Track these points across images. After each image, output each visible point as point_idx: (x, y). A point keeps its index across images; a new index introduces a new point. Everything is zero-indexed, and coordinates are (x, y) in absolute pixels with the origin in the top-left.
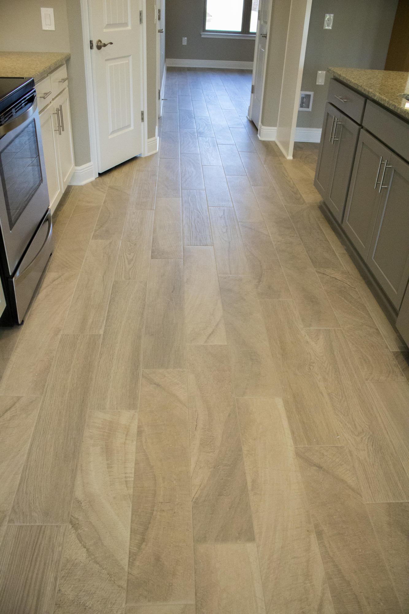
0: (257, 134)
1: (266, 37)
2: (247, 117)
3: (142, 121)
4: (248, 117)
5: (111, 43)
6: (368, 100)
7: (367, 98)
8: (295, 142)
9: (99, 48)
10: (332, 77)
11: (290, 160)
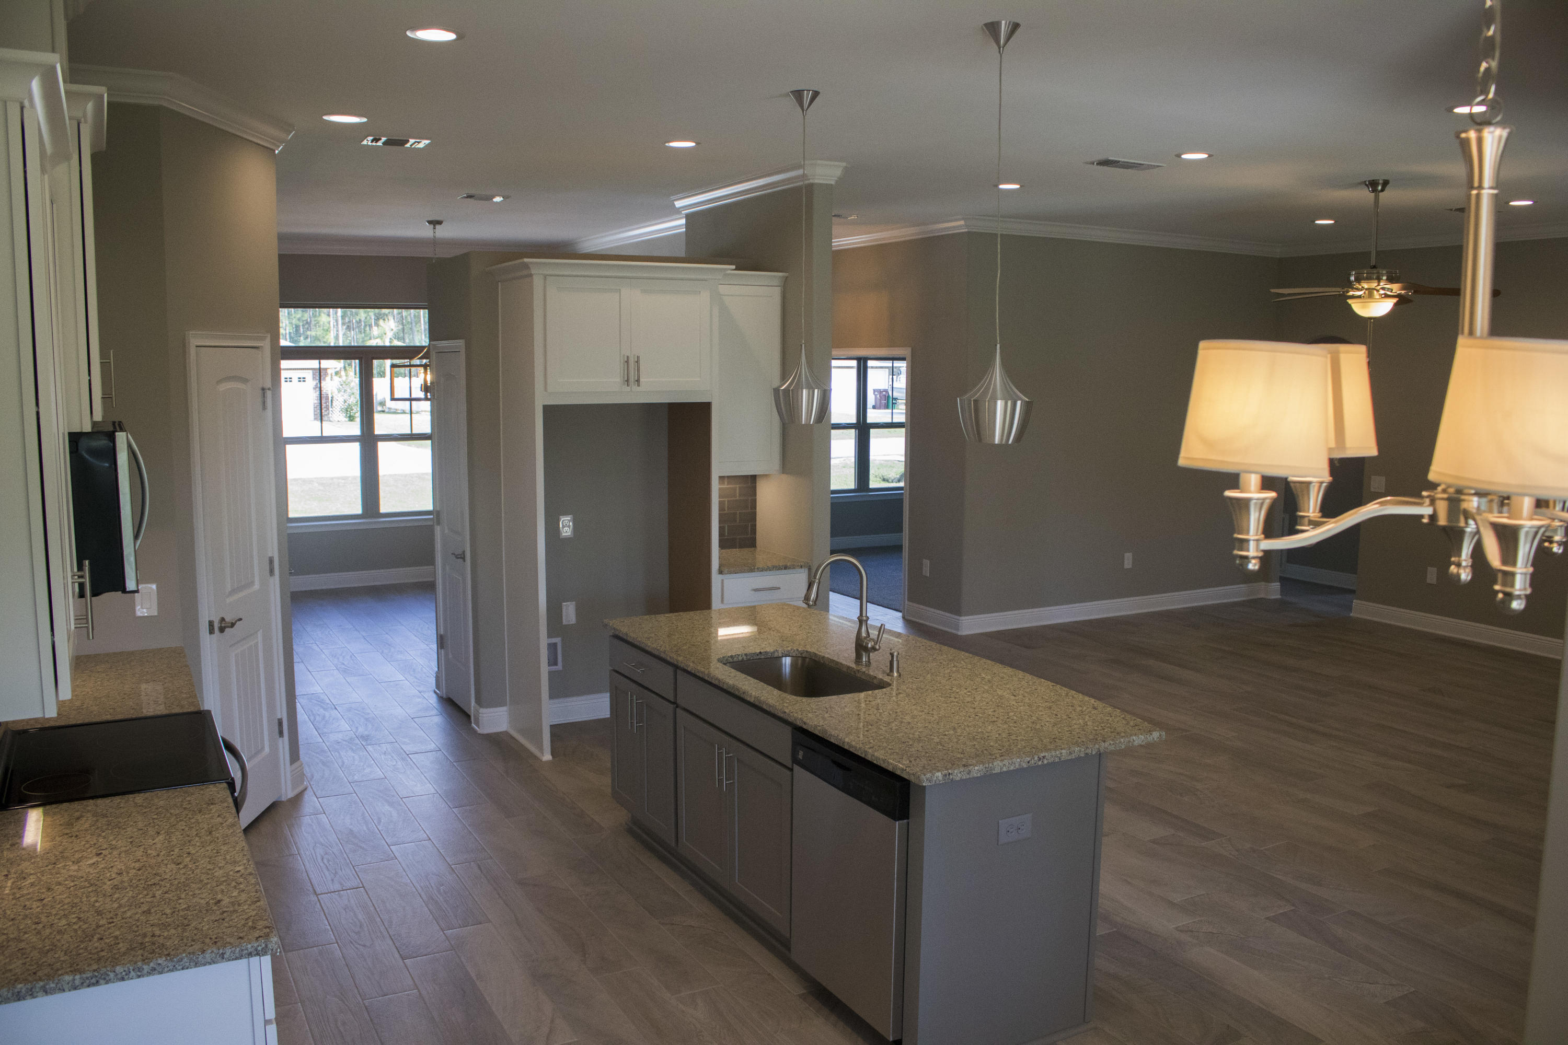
0: (470, 722)
1: (464, 558)
2: (435, 692)
3: (280, 737)
4: (438, 692)
5: (240, 619)
6: (678, 670)
7: (676, 667)
8: (551, 726)
9: (222, 630)
10: (612, 634)
11: (547, 762)
